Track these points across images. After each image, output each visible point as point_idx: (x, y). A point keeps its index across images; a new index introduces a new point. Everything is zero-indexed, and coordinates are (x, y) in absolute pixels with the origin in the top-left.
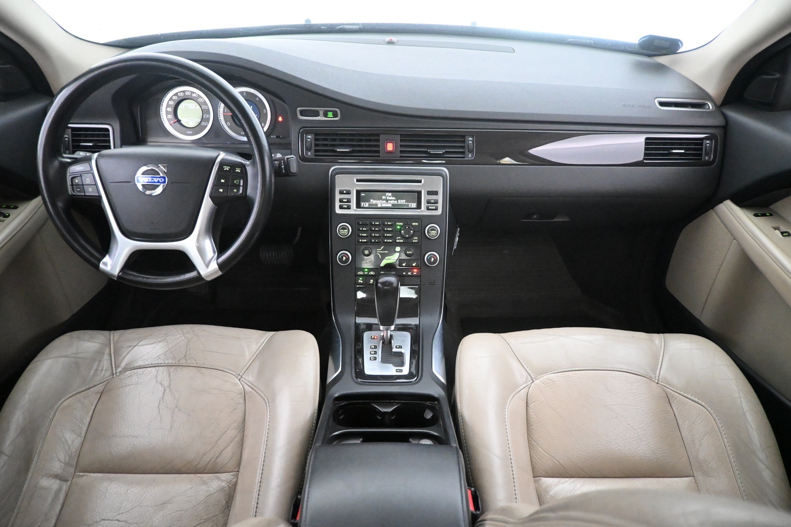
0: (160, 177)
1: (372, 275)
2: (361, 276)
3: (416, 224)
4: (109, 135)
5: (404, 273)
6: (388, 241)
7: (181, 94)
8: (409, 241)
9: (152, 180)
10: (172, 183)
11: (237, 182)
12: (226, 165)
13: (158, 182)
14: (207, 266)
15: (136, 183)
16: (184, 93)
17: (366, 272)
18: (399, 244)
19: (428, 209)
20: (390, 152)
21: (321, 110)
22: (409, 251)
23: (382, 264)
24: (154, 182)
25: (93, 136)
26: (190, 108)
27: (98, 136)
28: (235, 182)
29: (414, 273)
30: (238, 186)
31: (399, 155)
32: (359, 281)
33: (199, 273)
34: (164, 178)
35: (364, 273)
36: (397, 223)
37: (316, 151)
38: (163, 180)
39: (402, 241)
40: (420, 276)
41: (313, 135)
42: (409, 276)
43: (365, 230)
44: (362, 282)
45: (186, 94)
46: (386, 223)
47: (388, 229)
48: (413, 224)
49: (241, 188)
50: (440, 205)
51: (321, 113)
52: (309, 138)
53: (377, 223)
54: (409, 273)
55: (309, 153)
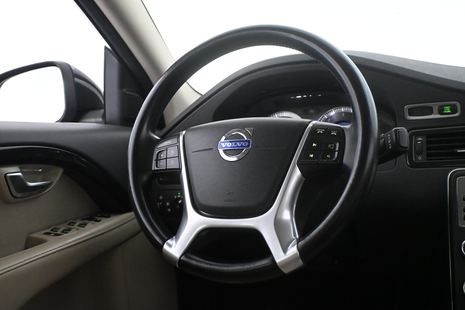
0: (244, 141)
9: (235, 144)
10: (256, 147)
11: (332, 146)
12: (320, 128)
13: (242, 146)
14: (285, 251)
15: (218, 149)
21: (435, 106)
24: (237, 146)
28: (330, 146)
30: (332, 152)
33: (273, 260)
34: (249, 142)
37: (428, 155)
38: (247, 144)
41: (425, 137)
49: (337, 153)
51: (435, 109)
52: (419, 141)
55: (420, 158)
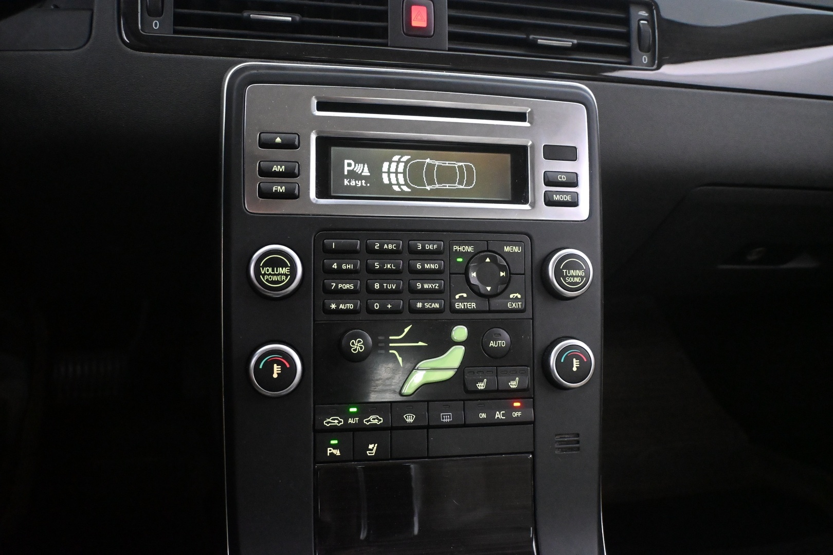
1: (374, 428)
2: (334, 431)
3: (516, 249)
5: (483, 416)
6: (427, 306)
8: (496, 303)
17: (353, 415)
18: (463, 317)
19: (550, 202)
20: (420, 33)
22: (495, 340)
23: (409, 389)
29: (516, 414)
31: (447, 46)
32: (330, 451)
35: (346, 421)
36: (456, 248)
37: (179, 18)
39: (474, 305)
40: (533, 423)
42: (500, 424)
43: (348, 271)
44: (337, 452)
46: (420, 247)
47: (427, 266)
48: (507, 249)
50: (583, 190)
53: (390, 247)
54: (499, 415)
55: (156, 24)
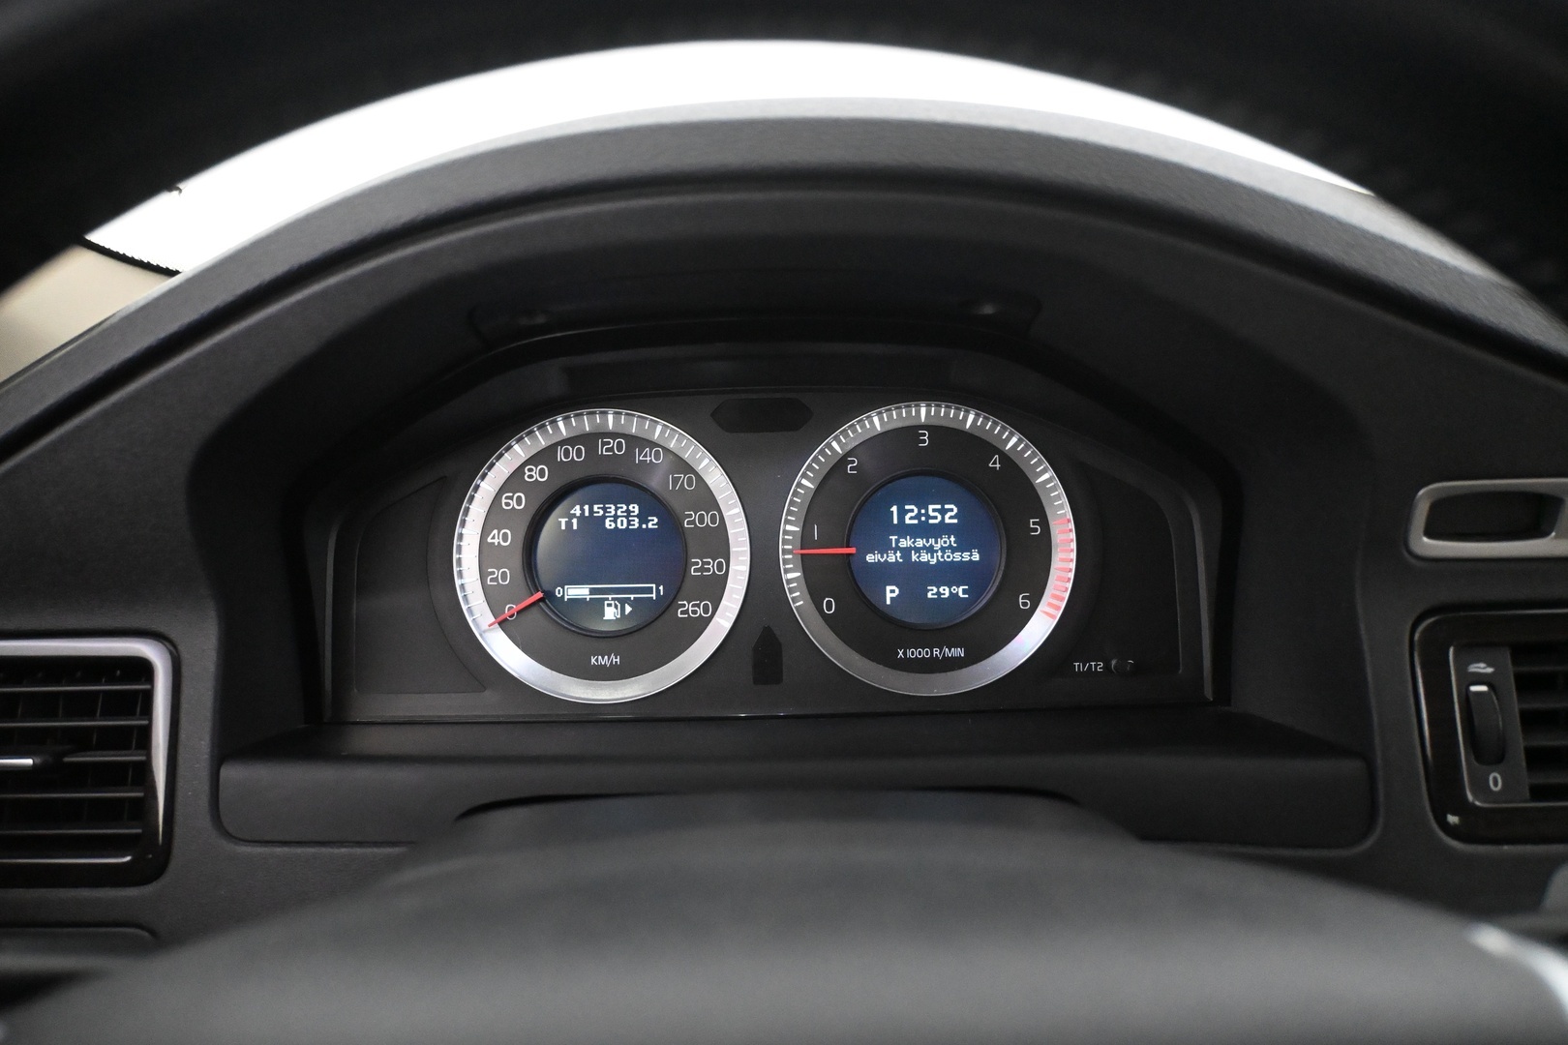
4: (148, 697)
7: (573, 454)
16: (592, 449)
25: (47, 706)
26: (609, 524)
27: (83, 705)
37: (1537, 758)
41: (1506, 657)
45: (603, 451)
52: (1479, 679)
55: (1495, 781)
